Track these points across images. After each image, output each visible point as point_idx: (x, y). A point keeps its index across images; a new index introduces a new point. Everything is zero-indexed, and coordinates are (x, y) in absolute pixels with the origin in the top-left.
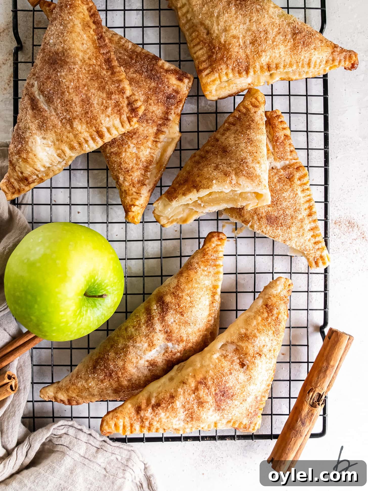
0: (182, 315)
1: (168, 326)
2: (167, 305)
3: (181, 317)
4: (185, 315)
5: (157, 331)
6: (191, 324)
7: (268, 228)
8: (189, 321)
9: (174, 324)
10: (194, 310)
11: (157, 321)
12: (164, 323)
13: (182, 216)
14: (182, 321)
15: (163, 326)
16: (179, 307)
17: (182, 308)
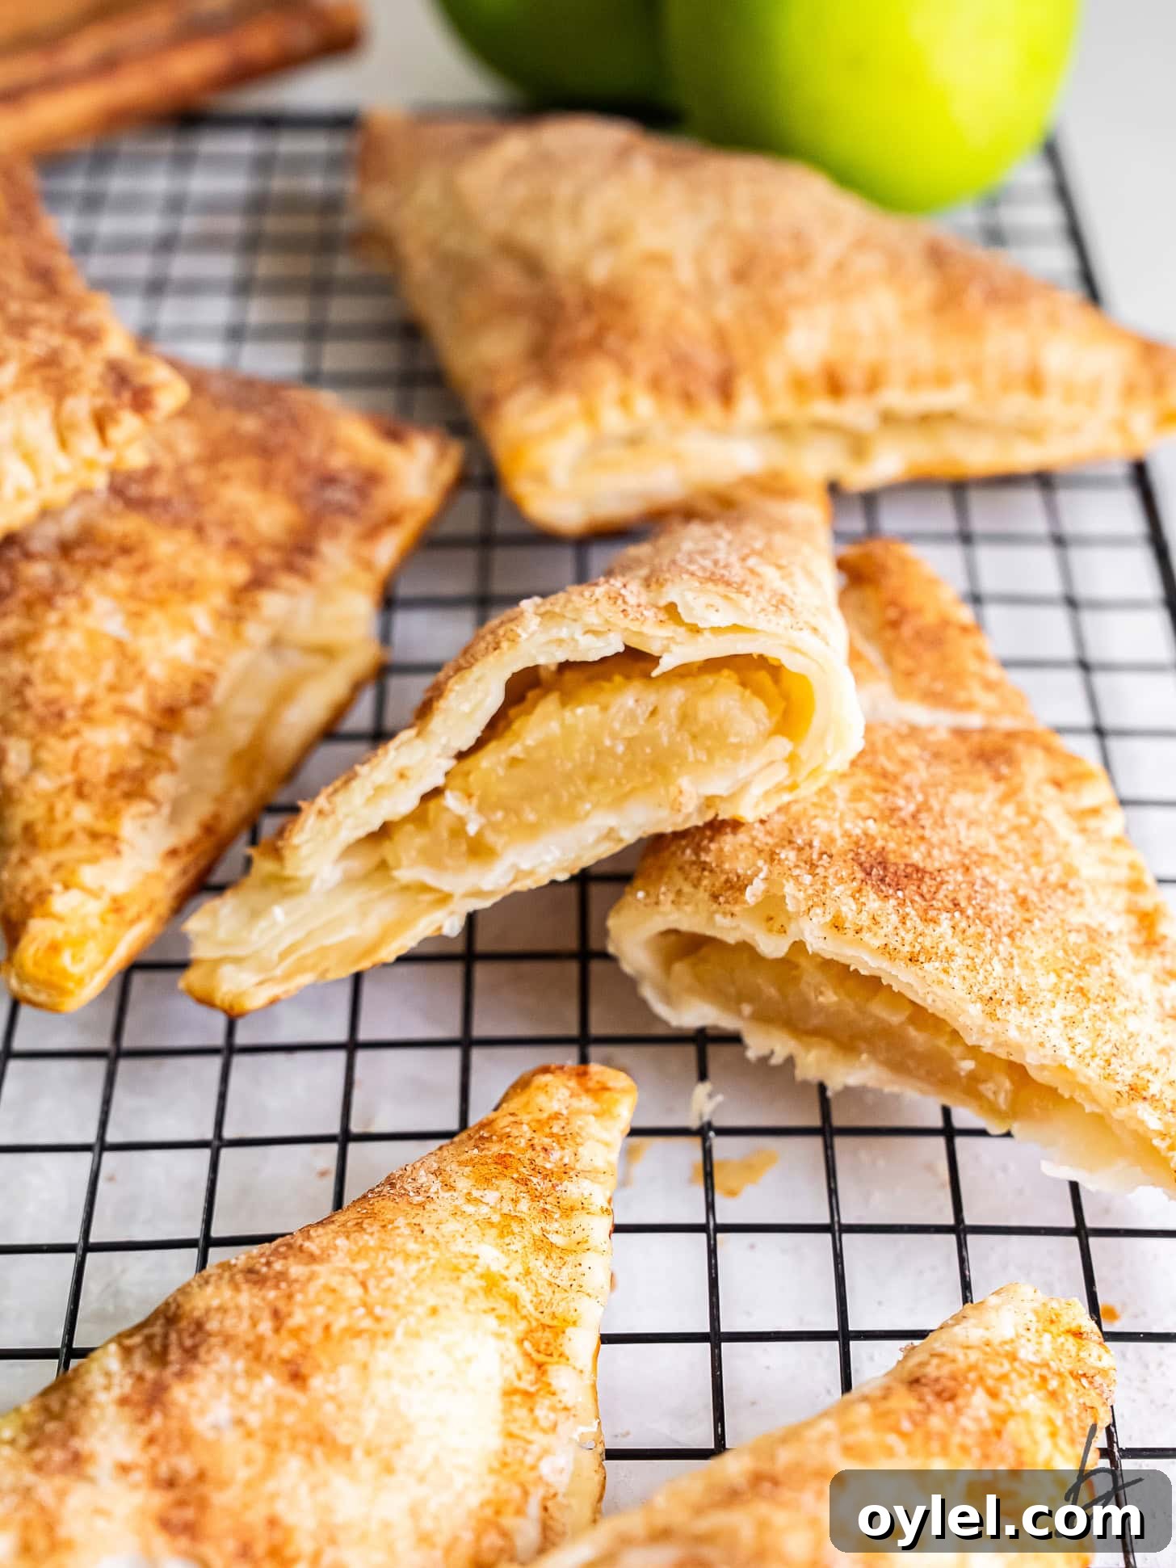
0: (297, 1377)
1: (187, 1439)
2: (199, 1325)
3: (290, 1392)
4: (316, 1382)
5: (102, 1469)
6: (358, 1454)
7: (873, 903)
8: (343, 1434)
9: (231, 1437)
10: (383, 1358)
11: (112, 1411)
12: (157, 1420)
13: (349, 932)
14: (289, 1418)
15: (151, 1440)
16: (277, 1330)
17: (296, 1333)
